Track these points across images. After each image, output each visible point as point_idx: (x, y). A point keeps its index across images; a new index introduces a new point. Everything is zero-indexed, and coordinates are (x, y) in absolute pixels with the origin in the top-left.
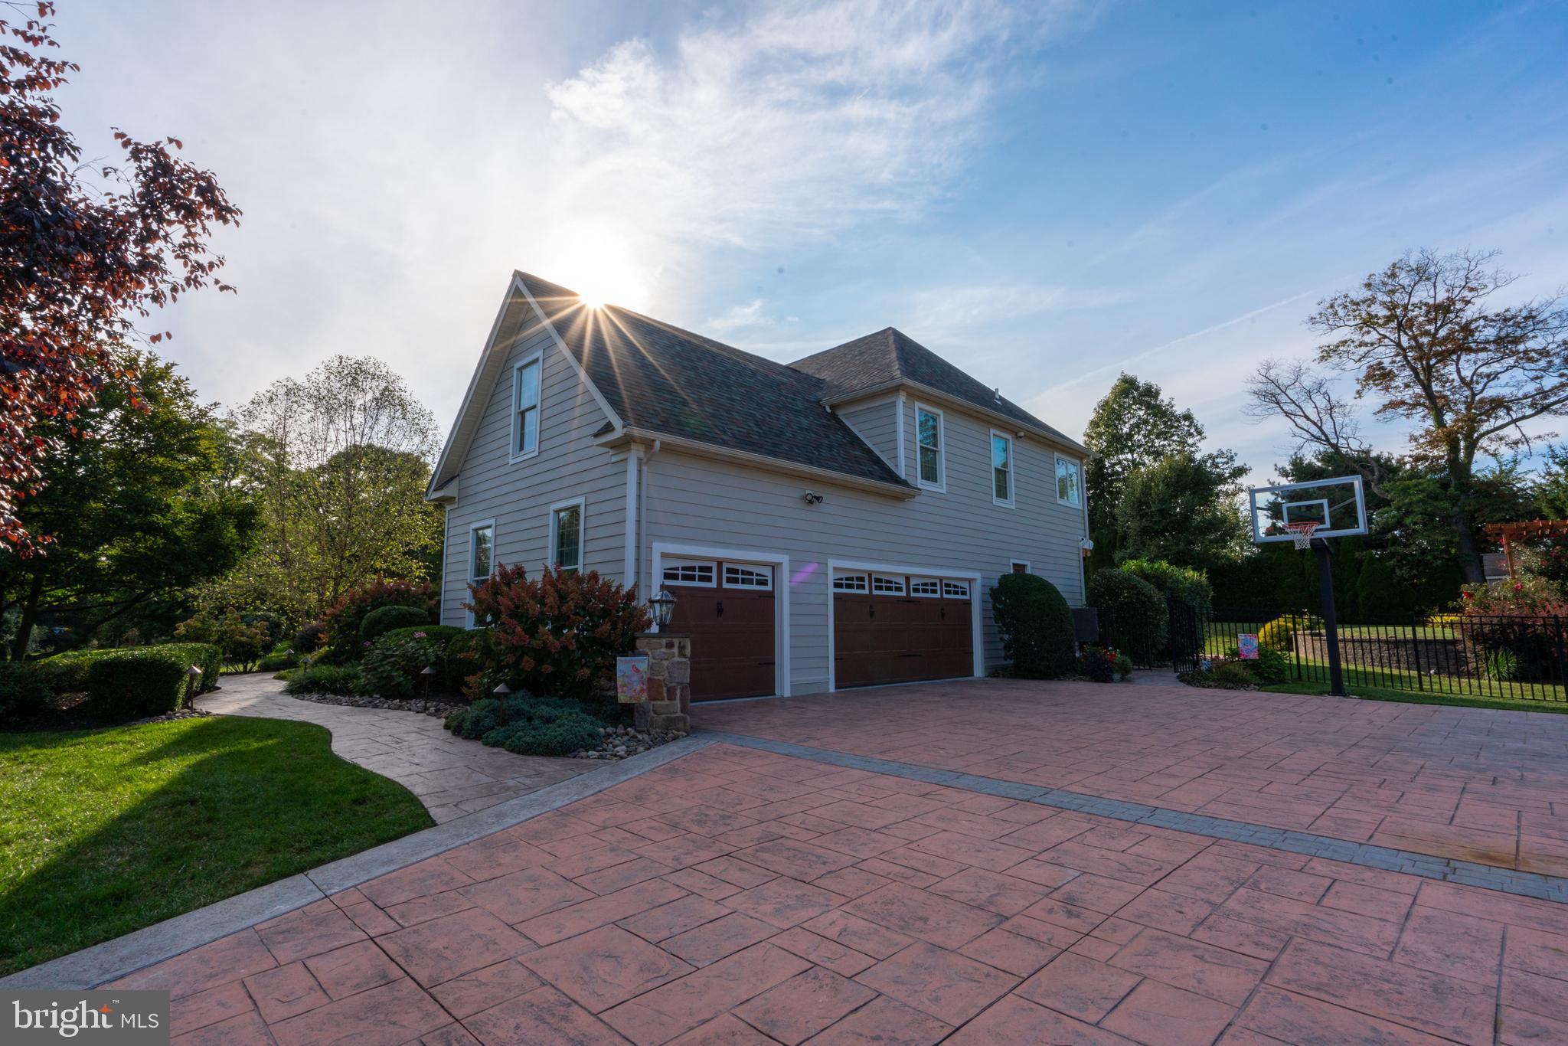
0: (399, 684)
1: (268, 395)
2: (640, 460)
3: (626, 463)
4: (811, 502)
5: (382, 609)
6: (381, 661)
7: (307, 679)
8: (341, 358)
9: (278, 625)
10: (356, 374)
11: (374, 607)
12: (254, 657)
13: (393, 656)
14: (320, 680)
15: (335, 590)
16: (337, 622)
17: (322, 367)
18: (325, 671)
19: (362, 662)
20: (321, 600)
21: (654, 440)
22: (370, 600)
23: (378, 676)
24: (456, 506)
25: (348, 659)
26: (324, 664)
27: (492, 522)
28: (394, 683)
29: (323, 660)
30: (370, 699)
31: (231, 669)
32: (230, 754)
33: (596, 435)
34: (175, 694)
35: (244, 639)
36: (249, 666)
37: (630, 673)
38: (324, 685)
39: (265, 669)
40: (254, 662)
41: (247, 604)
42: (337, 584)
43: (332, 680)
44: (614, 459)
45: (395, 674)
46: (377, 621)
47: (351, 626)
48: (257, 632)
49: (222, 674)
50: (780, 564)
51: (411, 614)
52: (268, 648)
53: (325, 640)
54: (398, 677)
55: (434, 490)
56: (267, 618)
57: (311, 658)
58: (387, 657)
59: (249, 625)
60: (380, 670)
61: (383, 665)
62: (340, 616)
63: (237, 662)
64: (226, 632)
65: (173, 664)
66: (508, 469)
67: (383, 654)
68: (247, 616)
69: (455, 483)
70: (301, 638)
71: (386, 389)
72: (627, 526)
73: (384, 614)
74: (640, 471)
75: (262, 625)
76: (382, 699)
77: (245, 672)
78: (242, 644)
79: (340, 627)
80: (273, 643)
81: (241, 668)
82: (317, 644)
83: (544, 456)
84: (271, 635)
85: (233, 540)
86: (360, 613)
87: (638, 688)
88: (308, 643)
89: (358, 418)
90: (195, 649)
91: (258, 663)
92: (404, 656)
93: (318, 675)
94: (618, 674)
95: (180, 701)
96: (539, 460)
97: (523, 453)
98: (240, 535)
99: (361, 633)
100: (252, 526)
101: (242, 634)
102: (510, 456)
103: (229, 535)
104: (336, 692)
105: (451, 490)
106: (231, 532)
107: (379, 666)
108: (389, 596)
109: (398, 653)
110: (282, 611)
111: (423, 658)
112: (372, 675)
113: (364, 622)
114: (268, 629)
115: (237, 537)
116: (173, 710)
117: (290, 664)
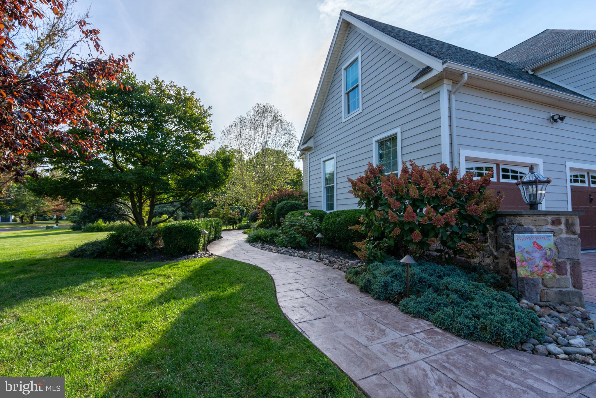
0: (300, 241)
1: (234, 123)
2: (449, 91)
3: (439, 95)
4: (556, 121)
5: (283, 202)
6: (290, 228)
7: (255, 235)
8: (258, 105)
9: (243, 211)
10: (264, 111)
11: (280, 202)
12: (235, 223)
13: (295, 225)
14: (260, 236)
15: (261, 197)
16: (265, 209)
17: (252, 109)
18: (262, 232)
19: (280, 228)
20: (257, 202)
21: (464, 73)
22: (278, 199)
23: (289, 236)
24: (313, 151)
25: (270, 226)
26: (262, 227)
27: (334, 155)
28: (297, 241)
29: (261, 226)
30: (287, 250)
31: (228, 228)
32: (212, 299)
33: (413, 81)
34: (197, 243)
35: (231, 216)
36: (235, 226)
37: (530, 249)
38: (263, 239)
39: (240, 228)
40: (236, 225)
41: (233, 203)
42: (262, 195)
43: (266, 237)
44: (425, 96)
45: (298, 235)
46: (282, 208)
47: (270, 210)
48: (235, 214)
49: (224, 230)
50: (537, 165)
51: (297, 205)
52: (240, 220)
53: (261, 217)
54: (300, 238)
55: (302, 145)
56: (239, 208)
57: (255, 224)
58: (292, 226)
59: (233, 211)
60: (290, 233)
61: (291, 231)
62: (265, 206)
63: (231, 225)
64: (225, 214)
65: (196, 228)
66: (342, 125)
67: (290, 224)
68: (232, 207)
69: (312, 140)
70: (251, 216)
71: (275, 116)
72: (442, 139)
73: (285, 205)
74: (450, 99)
75: (238, 211)
76: (293, 250)
77: (234, 229)
78: (231, 218)
79: (266, 211)
80: (242, 218)
81: (231, 227)
82: (257, 219)
83: (365, 112)
84: (241, 215)
85: (221, 171)
86: (274, 205)
87: (541, 264)
88: (254, 219)
89: (265, 129)
90: (210, 221)
91: (238, 225)
92: (301, 225)
93: (260, 234)
94: (517, 249)
95: (201, 247)
96: (362, 114)
97: (349, 115)
98: (225, 169)
99: (275, 214)
100: (229, 166)
101: (231, 214)
102: (343, 118)
103: (220, 168)
104: (268, 243)
105: (310, 144)
106: (220, 167)
107: (289, 231)
108: (285, 196)
109: (298, 224)
110: (244, 206)
111: (311, 227)
112: (286, 236)
113: (276, 208)
114: (240, 212)
115: (223, 169)
116: (198, 252)
117: (248, 227)
